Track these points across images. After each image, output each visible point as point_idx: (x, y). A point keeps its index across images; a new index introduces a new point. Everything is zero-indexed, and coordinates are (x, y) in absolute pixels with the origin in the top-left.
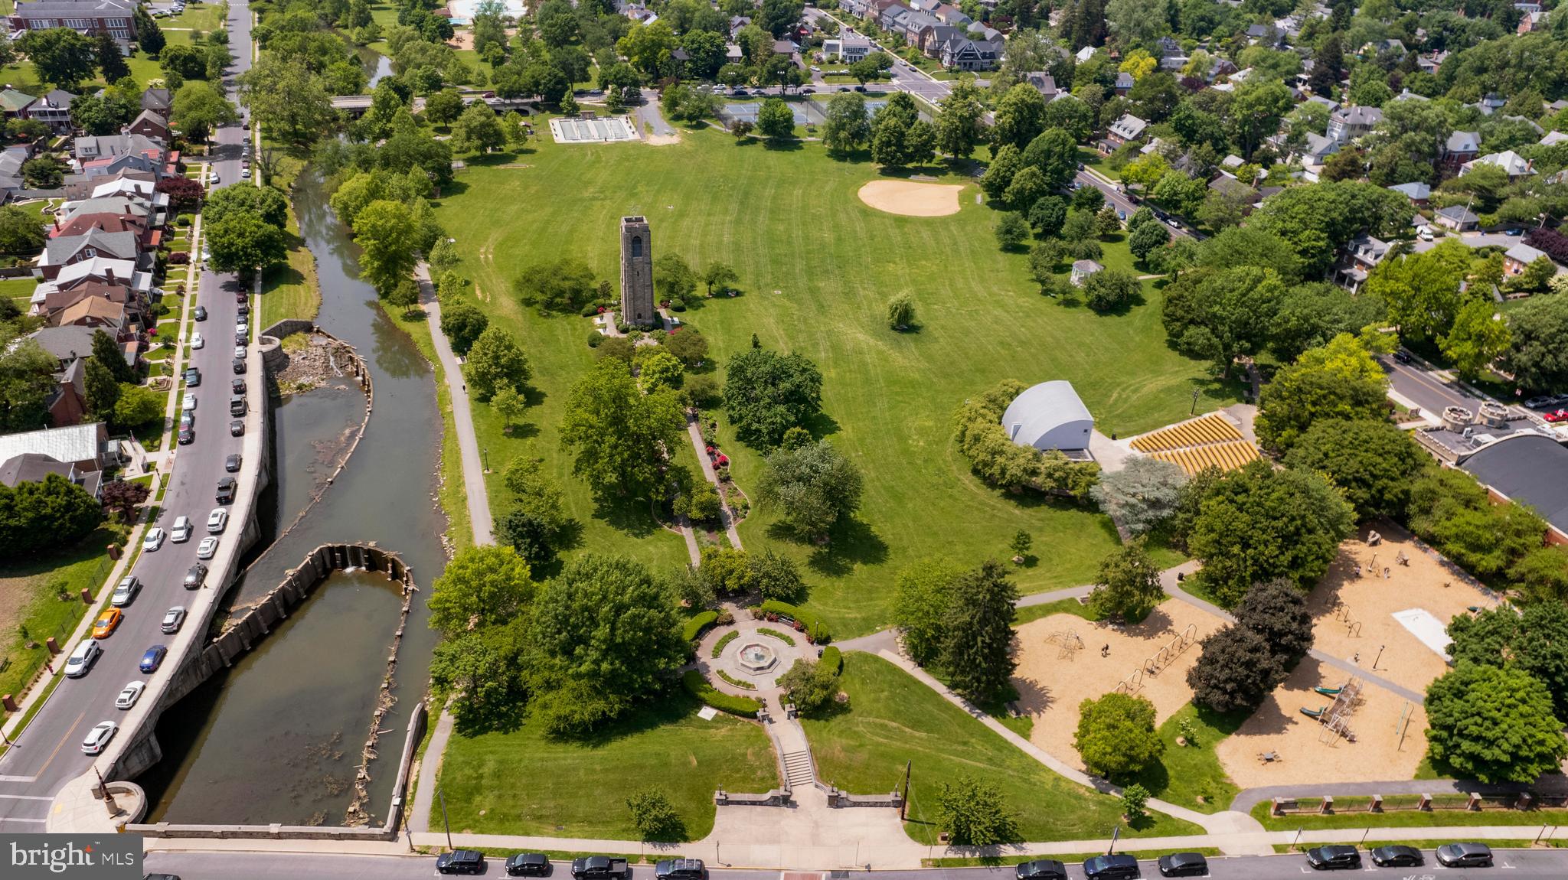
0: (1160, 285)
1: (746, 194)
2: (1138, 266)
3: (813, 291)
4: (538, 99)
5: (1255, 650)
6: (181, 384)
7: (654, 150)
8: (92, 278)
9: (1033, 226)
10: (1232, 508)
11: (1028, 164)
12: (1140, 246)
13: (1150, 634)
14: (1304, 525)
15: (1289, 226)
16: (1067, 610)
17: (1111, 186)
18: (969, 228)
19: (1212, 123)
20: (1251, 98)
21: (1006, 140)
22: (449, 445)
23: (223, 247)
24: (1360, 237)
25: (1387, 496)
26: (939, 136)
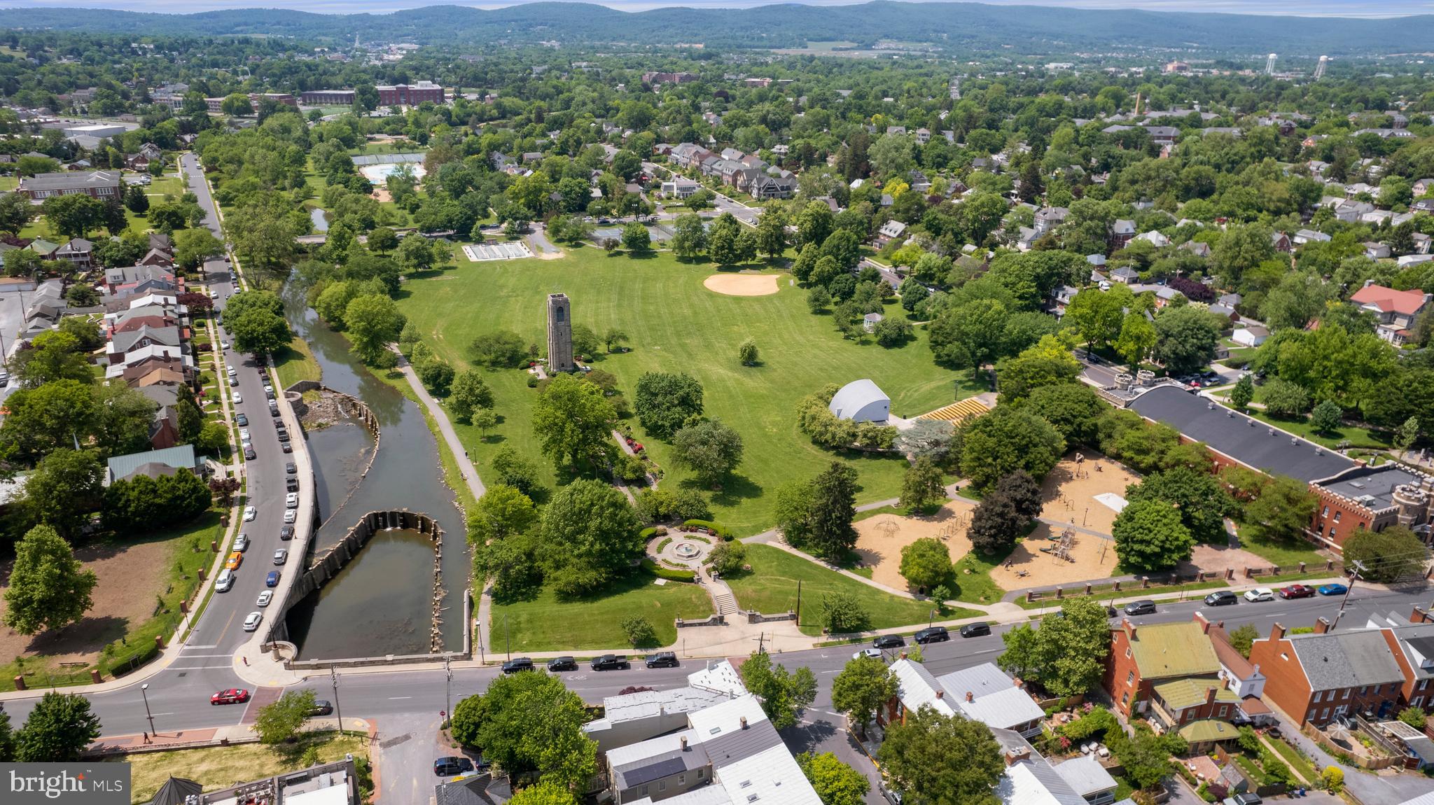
0: (925, 328)
1: (622, 288)
2: (909, 317)
3: (683, 346)
4: (451, 232)
5: (1005, 506)
6: (234, 425)
7: (547, 263)
8: (153, 358)
9: (833, 296)
10: (985, 436)
11: (825, 254)
12: (910, 302)
13: (942, 519)
14: (1031, 442)
15: (1009, 280)
16: (886, 512)
17: (886, 269)
18: (788, 301)
19: (951, 222)
20: (976, 203)
21: (807, 240)
22: (443, 450)
23: (247, 333)
24: (1059, 286)
25: (1083, 428)
26: (759, 241)
